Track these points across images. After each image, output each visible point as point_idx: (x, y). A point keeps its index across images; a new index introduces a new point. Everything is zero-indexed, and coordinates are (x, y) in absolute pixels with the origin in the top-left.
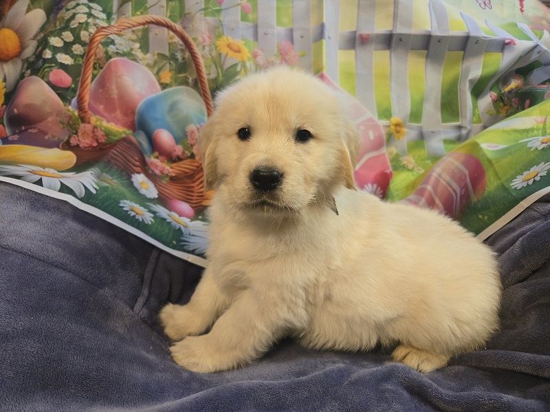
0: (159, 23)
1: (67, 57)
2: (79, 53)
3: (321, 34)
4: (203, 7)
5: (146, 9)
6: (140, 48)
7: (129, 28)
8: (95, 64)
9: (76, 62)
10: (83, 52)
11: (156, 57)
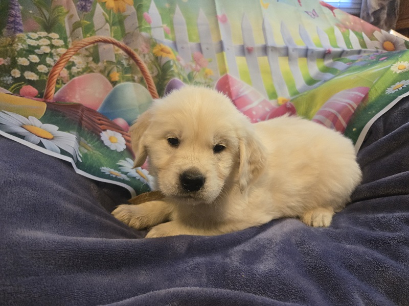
0: (106, 42)
1: (33, 74)
2: (43, 71)
3: (221, 48)
4: (138, 25)
5: (94, 32)
6: (93, 60)
7: (83, 47)
8: (58, 80)
9: (41, 78)
10: (48, 71)
11: (105, 64)
